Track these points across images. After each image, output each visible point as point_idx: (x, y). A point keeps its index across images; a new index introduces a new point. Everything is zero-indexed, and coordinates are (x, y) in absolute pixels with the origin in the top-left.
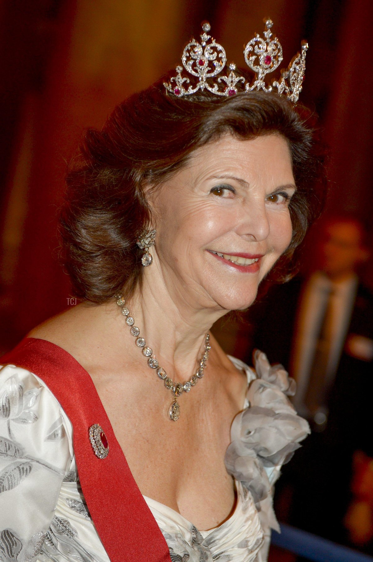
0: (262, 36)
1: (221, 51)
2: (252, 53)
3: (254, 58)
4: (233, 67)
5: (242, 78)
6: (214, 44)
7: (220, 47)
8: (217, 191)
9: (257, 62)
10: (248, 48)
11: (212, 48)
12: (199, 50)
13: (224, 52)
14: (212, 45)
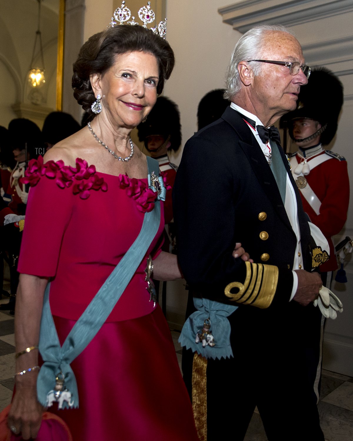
0: (146, 7)
1: (129, 11)
2: (141, 13)
3: (142, 15)
4: (134, 18)
5: (137, 23)
6: (126, 8)
7: (128, 10)
8: (124, 75)
9: (143, 17)
10: (140, 11)
11: (125, 9)
12: (120, 10)
13: (130, 12)
14: (125, 8)
